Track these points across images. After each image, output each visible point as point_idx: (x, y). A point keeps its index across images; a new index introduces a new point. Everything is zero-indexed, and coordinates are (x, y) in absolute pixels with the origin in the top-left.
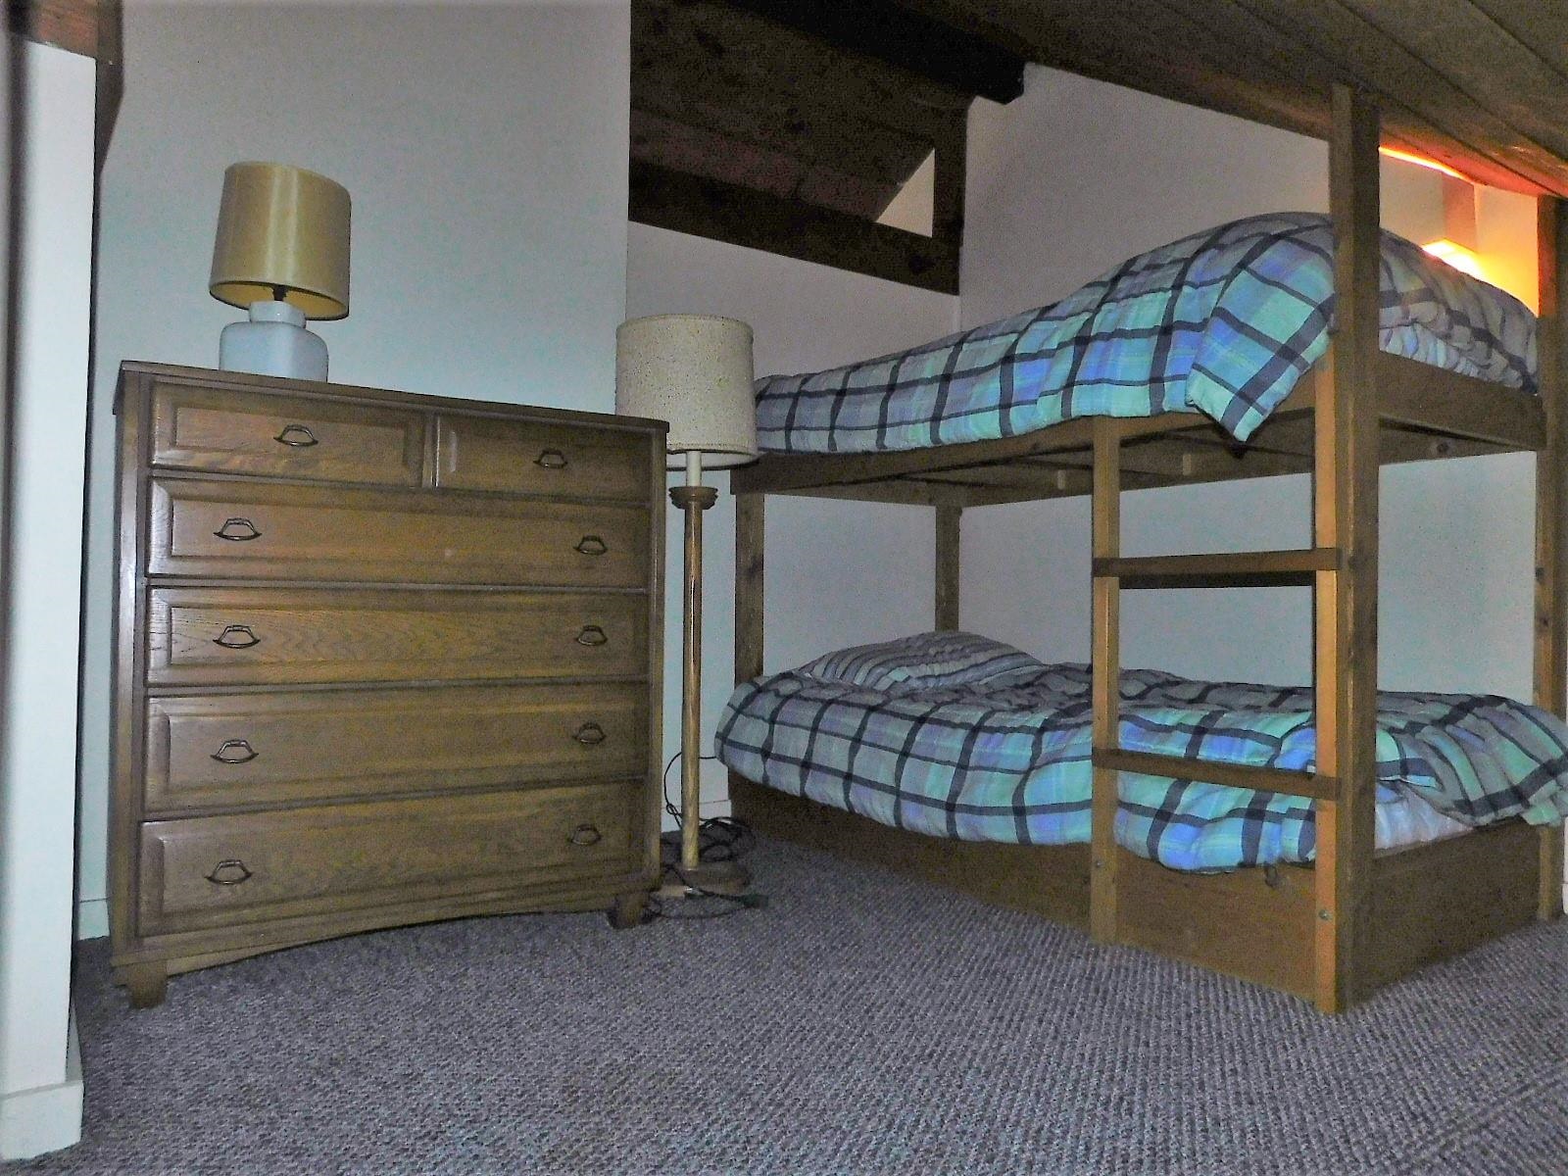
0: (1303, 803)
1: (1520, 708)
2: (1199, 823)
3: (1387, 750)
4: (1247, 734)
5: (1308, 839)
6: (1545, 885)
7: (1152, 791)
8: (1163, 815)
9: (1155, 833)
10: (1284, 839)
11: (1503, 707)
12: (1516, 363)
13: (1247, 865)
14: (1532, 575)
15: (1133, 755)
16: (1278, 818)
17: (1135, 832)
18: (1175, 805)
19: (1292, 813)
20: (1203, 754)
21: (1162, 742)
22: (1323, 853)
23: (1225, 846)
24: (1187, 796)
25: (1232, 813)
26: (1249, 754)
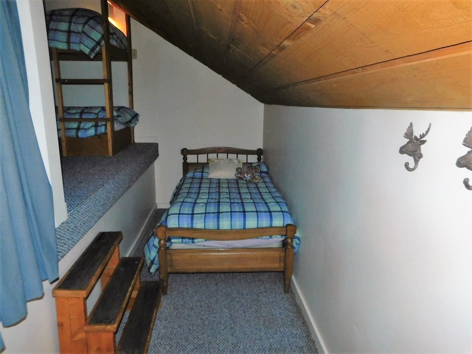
0: (104, 123)
1: (127, 108)
2: (85, 129)
3: (115, 114)
4: (91, 113)
5: (106, 129)
6: (132, 138)
7: (75, 125)
8: (78, 129)
9: (77, 132)
10: (102, 130)
11: (125, 108)
12: (125, 46)
13: (96, 135)
14: (128, 84)
15: (68, 119)
16: (100, 126)
17: (73, 133)
18: (80, 126)
19: (103, 125)
20: (83, 117)
21: (74, 116)
22: (109, 131)
23: (92, 132)
24: (82, 125)
25: (92, 126)
26: (92, 116)
